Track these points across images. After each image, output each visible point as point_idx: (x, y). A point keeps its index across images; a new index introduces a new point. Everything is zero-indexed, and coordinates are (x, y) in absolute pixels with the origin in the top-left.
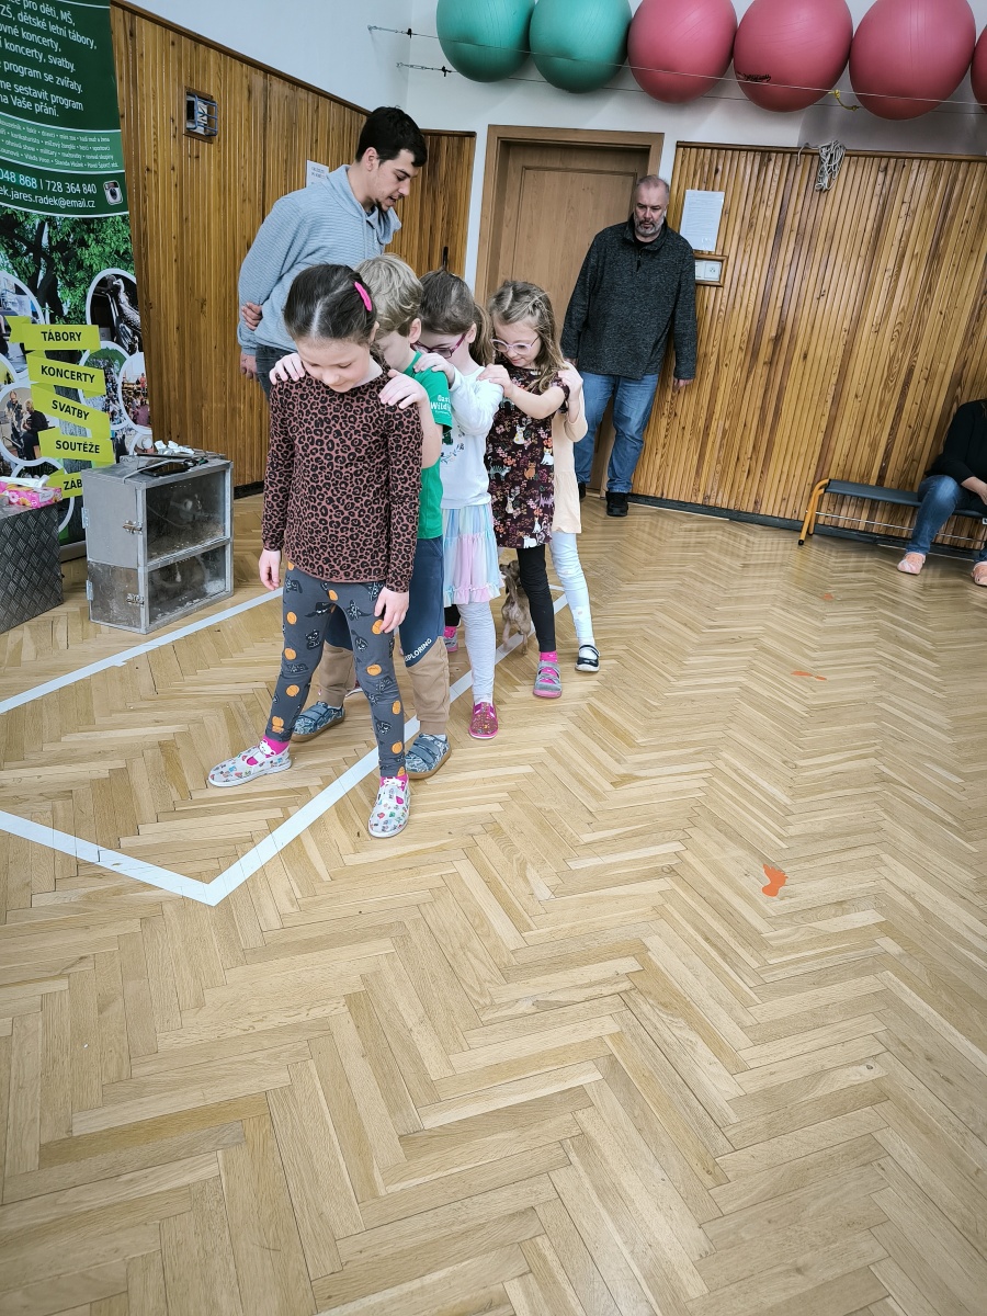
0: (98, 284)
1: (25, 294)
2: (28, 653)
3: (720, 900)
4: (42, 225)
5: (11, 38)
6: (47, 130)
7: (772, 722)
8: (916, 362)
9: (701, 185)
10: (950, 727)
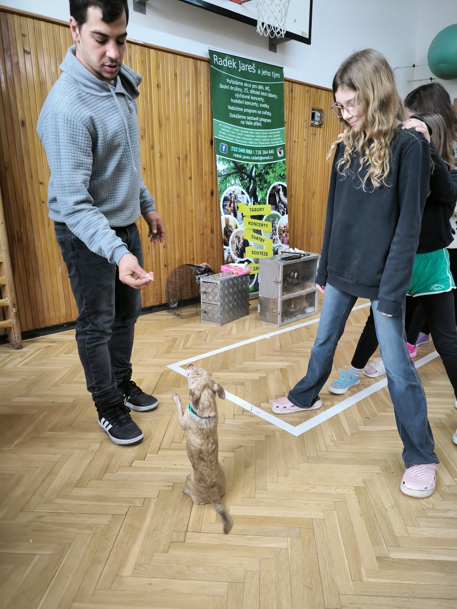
0: (272, 189)
1: (245, 194)
2: (234, 331)
4: (253, 168)
5: (247, 100)
6: (257, 132)
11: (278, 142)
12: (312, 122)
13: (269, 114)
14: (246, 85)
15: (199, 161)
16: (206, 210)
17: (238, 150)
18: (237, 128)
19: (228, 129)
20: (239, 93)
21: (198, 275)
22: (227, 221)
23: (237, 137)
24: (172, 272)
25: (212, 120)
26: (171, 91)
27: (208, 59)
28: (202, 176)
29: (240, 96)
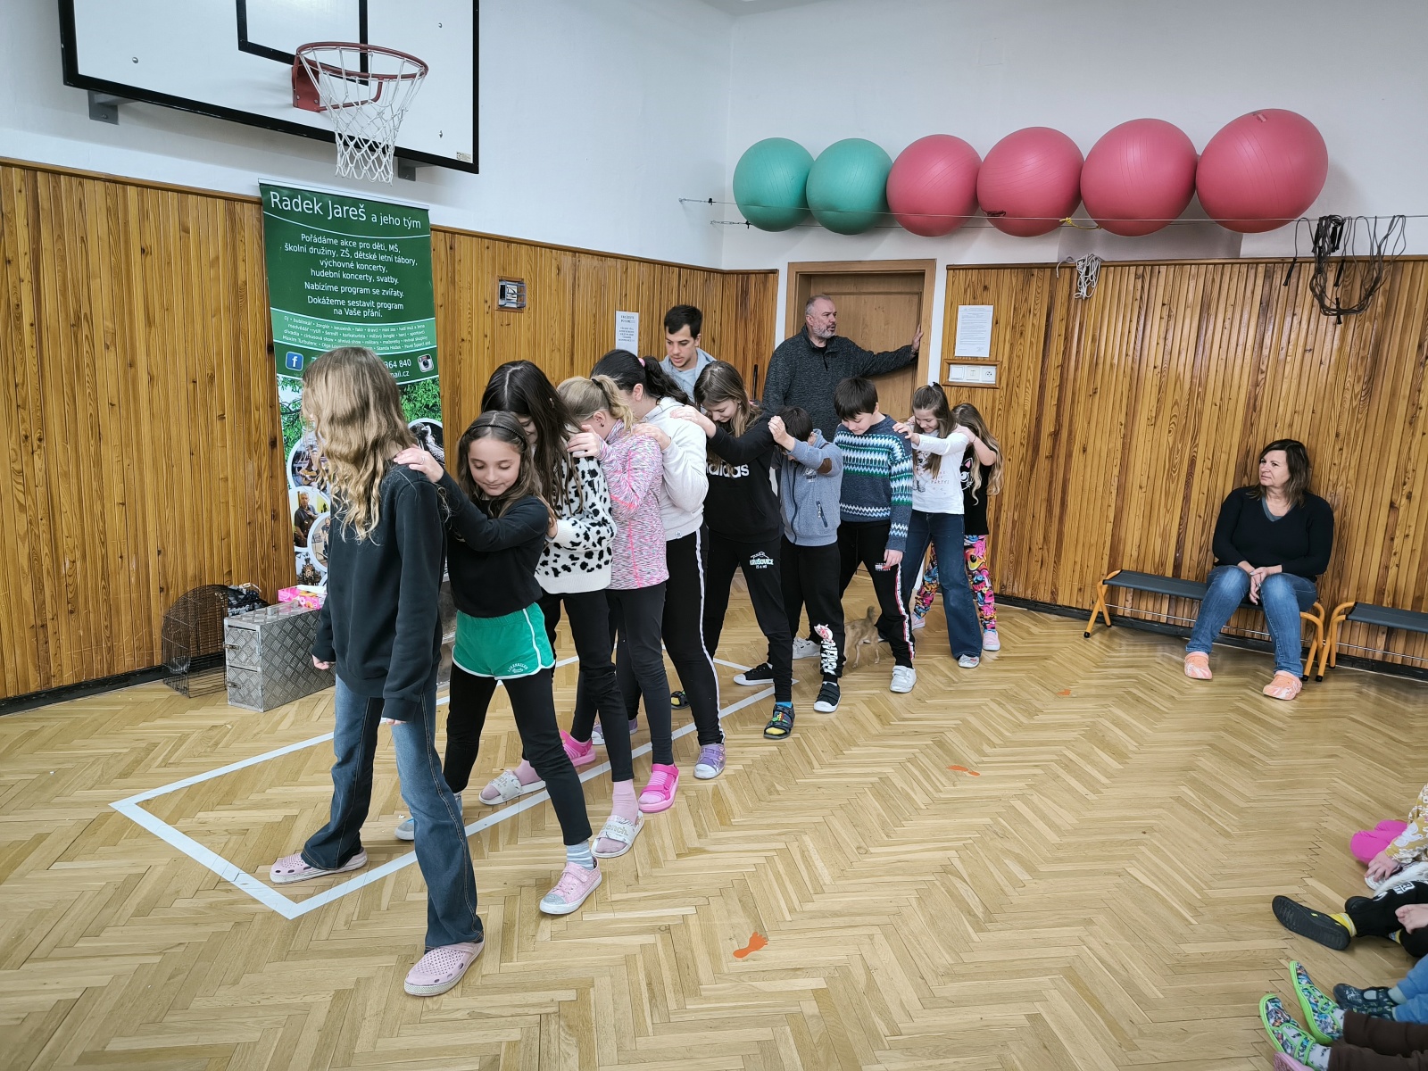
2: (286, 724)
3: (690, 956)
5: (347, 270)
6: (372, 328)
7: (882, 811)
8: (1197, 453)
9: (972, 301)
10: (1070, 828)
11: (420, 345)
12: (501, 302)
13: (396, 293)
14: (344, 243)
15: (242, 384)
16: (260, 475)
18: (324, 324)
19: (305, 326)
20: (329, 257)
21: (231, 606)
22: (302, 499)
23: (326, 339)
24: (177, 603)
25: (269, 311)
26: (176, 258)
27: (260, 199)
28: (248, 412)
29: (331, 264)
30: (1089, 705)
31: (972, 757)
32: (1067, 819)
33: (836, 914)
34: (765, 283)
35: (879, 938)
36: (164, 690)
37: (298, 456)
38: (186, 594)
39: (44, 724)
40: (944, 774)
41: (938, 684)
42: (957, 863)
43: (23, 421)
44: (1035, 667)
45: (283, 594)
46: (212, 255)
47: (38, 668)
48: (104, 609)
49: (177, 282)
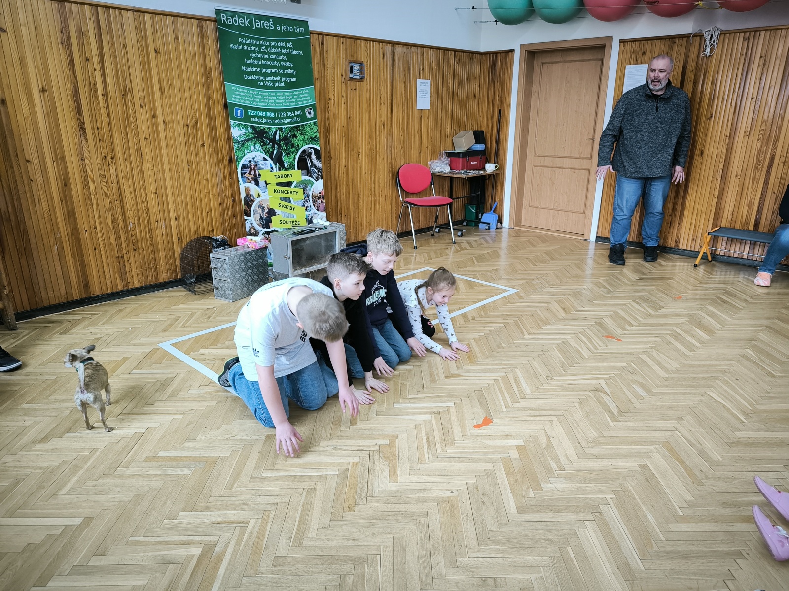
0: (302, 152)
1: (267, 160)
3: (450, 426)
4: (276, 132)
5: (265, 59)
6: (280, 92)
7: (562, 358)
8: (775, 152)
9: (635, 62)
10: (674, 370)
11: (306, 102)
12: (351, 76)
13: (292, 72)
14: (262, 43)
15: (212, 126)
16: (225, 178)
17: (256, 114)
18: (254, 91)
19: (243, 92)
20: (255, 52)
21: (214, 248)
22: (247, 190)
23: (255, 100)
24: (187, 246)
25: (224, 84)
26: (173, 55)
27: (215, 18)
28: (216, 142)
29: (256, 55)
30: (693, 304)
31: (618, 331)
32: (673, 365)
33: (532, 409)
34: (506, 58)
35: (556, 422)
36: (184, 291)
37: (244, 167)
38: (191, 241)
39: (125, 306)
40: (601, 340)
41: (602, 292)
42: (604, 386)
43: (103, 148)
44: (662, 283)
45: (239, 241)
46: (192, 53)
47: (122, 278)
48: (151, 249)
49: (175, 68)
